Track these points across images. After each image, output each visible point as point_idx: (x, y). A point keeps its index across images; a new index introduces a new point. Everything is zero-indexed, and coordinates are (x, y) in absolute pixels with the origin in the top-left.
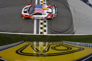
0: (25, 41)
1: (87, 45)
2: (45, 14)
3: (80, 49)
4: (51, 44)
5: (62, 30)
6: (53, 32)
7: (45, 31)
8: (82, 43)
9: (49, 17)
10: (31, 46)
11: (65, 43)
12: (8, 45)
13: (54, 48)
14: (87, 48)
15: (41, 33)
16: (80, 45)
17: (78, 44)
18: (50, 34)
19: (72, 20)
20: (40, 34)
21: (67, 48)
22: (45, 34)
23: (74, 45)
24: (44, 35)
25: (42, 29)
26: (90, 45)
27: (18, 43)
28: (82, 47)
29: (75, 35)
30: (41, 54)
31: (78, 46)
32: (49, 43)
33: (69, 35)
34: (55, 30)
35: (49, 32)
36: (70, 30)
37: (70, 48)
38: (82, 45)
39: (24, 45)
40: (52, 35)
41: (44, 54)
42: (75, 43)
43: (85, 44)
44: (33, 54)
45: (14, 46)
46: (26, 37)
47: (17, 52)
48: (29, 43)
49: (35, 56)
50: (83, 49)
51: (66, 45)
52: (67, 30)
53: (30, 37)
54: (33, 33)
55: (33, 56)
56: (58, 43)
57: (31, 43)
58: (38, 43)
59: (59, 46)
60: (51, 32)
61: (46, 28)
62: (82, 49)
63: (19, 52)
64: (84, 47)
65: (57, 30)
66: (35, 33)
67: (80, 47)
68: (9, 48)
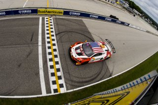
2: (104, 53)
9: (109, 56)
18: (71, 89)
35: (69, 87)
52: (99, 74)
60: (72, 85)
61: (62, 81)
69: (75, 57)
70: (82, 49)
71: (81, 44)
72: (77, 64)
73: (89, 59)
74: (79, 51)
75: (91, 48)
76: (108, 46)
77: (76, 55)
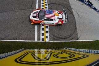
0: (25, 49)
1: (92, 51)
2: (56, 20)
3: (84, 56)
4: (53, 51)
5: (65, 36)
6: (56, 38)
7: (47, 37)
8: (86, 50)
10: (32, 54)
11: (68, 50)
12: (6, 54)
13: (56, 55)
14: (92, 54)
15: (43, 39)
16: (84, 51)
17: (82, 51)
18: (52, 40)
19: (76, 25)
20: (41, 41)
21: (70, 55)
22: (47, 40)
23: (77, 52)
24: (45, 42)
25: (44, 35)
26: (94, 51)
27: (17, 51)
28: (86, 54)
29: (79, 41)
30: (43, 62)
31: (82, 53)
32: (51, 51)
33: (73, 41)
34: (57, 36)
35: (52, 39)
36: (74, 36)
37: (73, 56)
38: (86, 51)
39: (24, 53)
40: (54, 41)
41: (46, 62)
42: (79, 49)
43: (89, 51)
44: (35, 62)
45: (13, 54)
46: (26, 45)
47: (16, 61)
48: (29, 51)
49: (37, 64)
50: (88, 56)
51: (70, 52)
52: (70, 36)
53: (31, 44)
54: (34, 40)
55: (35, 64)
56: (61, 50)
57: (32, 51)
58: (39, 51)
59: (62, 53)
60: (53, 38)
61: (47, 35)
62: (86, 56)
63: (18, 60)
64: (88, 54)
65: (59, 36)
66: (36, 40)
67: (84, 53)
68: (8, 56)
69: (31, 19)
70: (38, 14)
71: (40, 10)
72: (32, 23)
73: (40, 21)
74: (35, 15)
75: (45, 13)
76: (64, 16)
77: (32, 17)
